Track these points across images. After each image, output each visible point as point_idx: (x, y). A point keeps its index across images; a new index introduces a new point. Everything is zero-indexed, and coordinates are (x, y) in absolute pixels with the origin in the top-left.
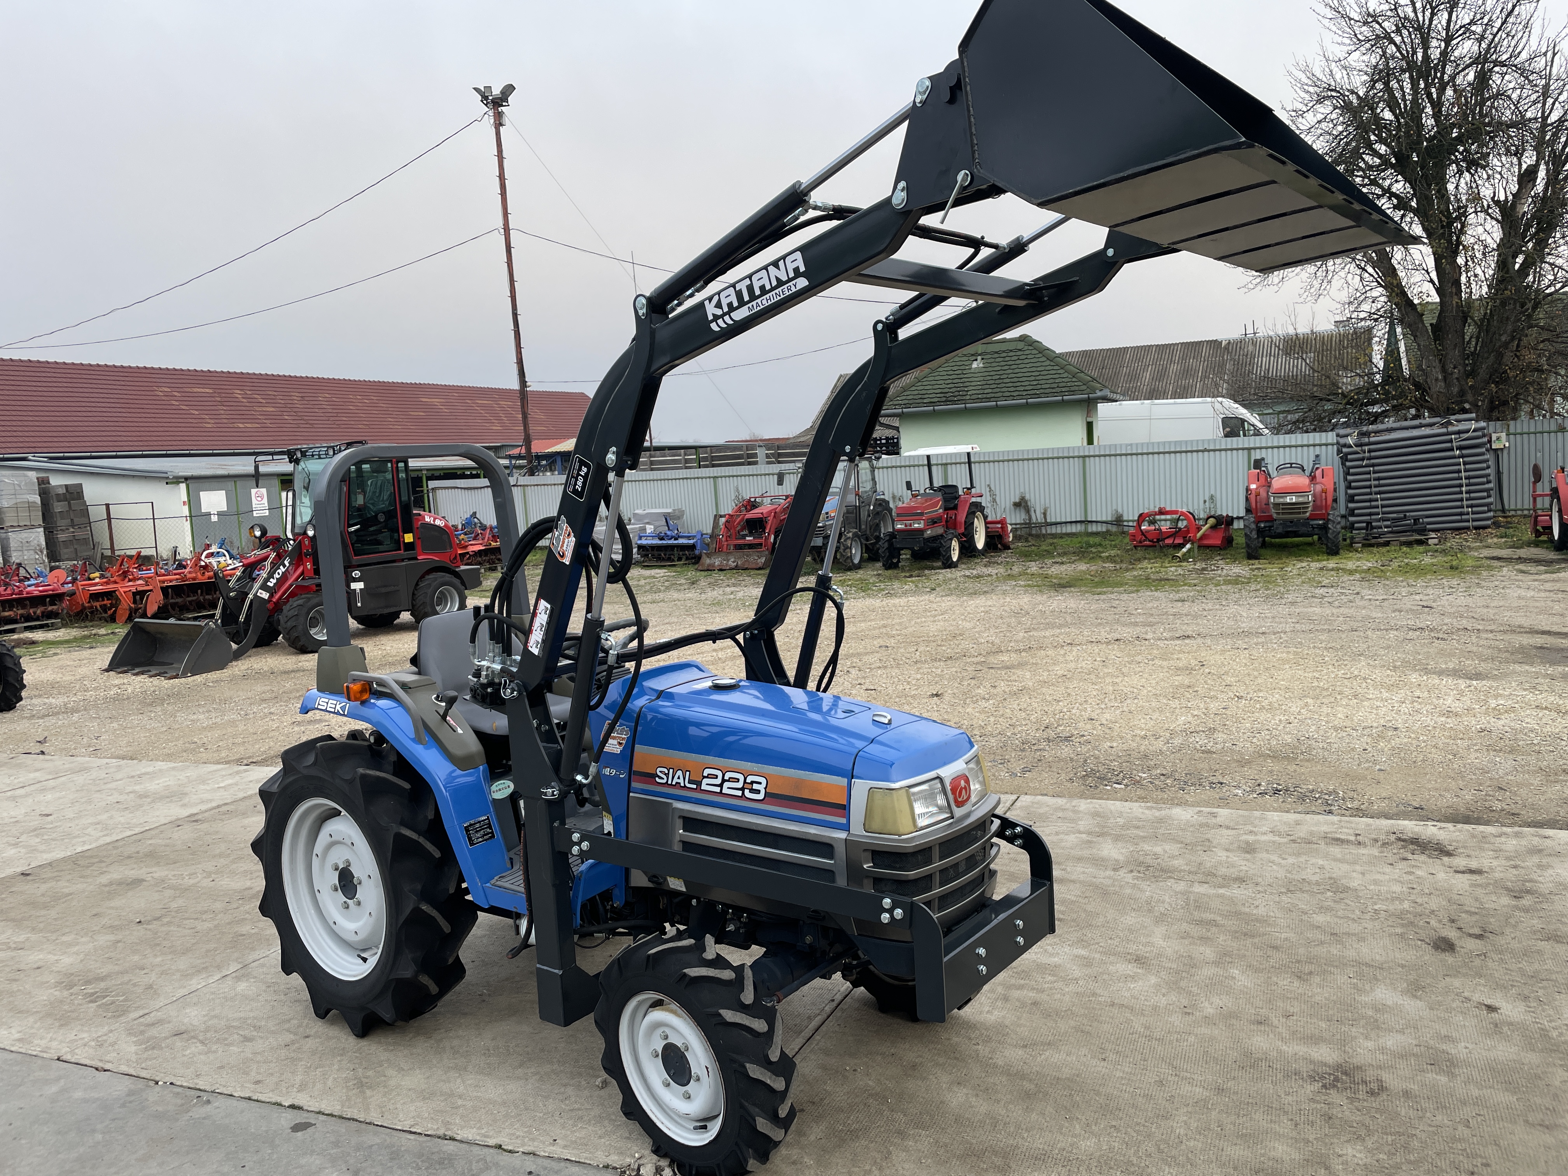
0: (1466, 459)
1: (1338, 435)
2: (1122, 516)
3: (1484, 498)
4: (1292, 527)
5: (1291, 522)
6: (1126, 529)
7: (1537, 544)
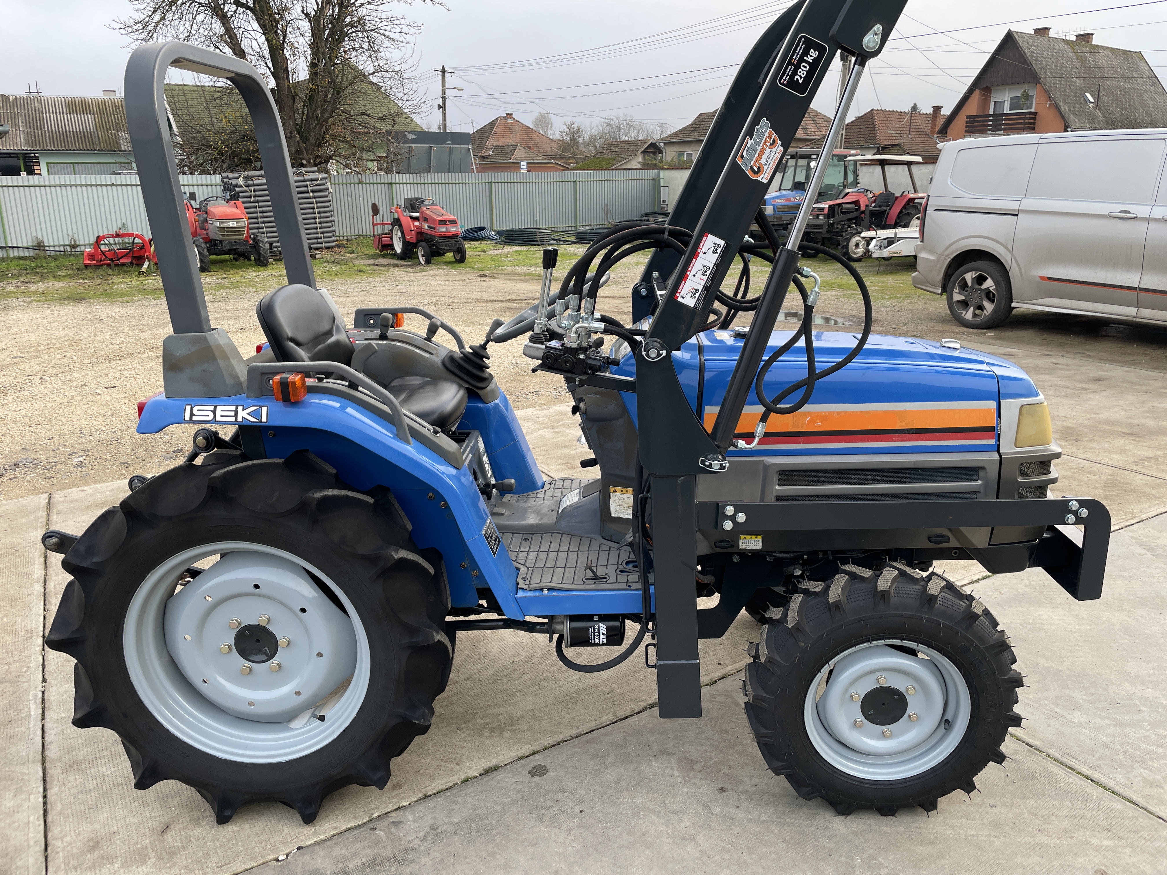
0: (318, 200)
1: (223, 178)
2: (43, 242)
3: (329, 227)
4: (235, 245)
5: (235, 242)
6: (48, 253)
7: (384, 256)
